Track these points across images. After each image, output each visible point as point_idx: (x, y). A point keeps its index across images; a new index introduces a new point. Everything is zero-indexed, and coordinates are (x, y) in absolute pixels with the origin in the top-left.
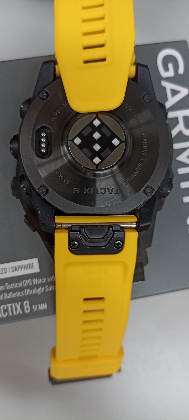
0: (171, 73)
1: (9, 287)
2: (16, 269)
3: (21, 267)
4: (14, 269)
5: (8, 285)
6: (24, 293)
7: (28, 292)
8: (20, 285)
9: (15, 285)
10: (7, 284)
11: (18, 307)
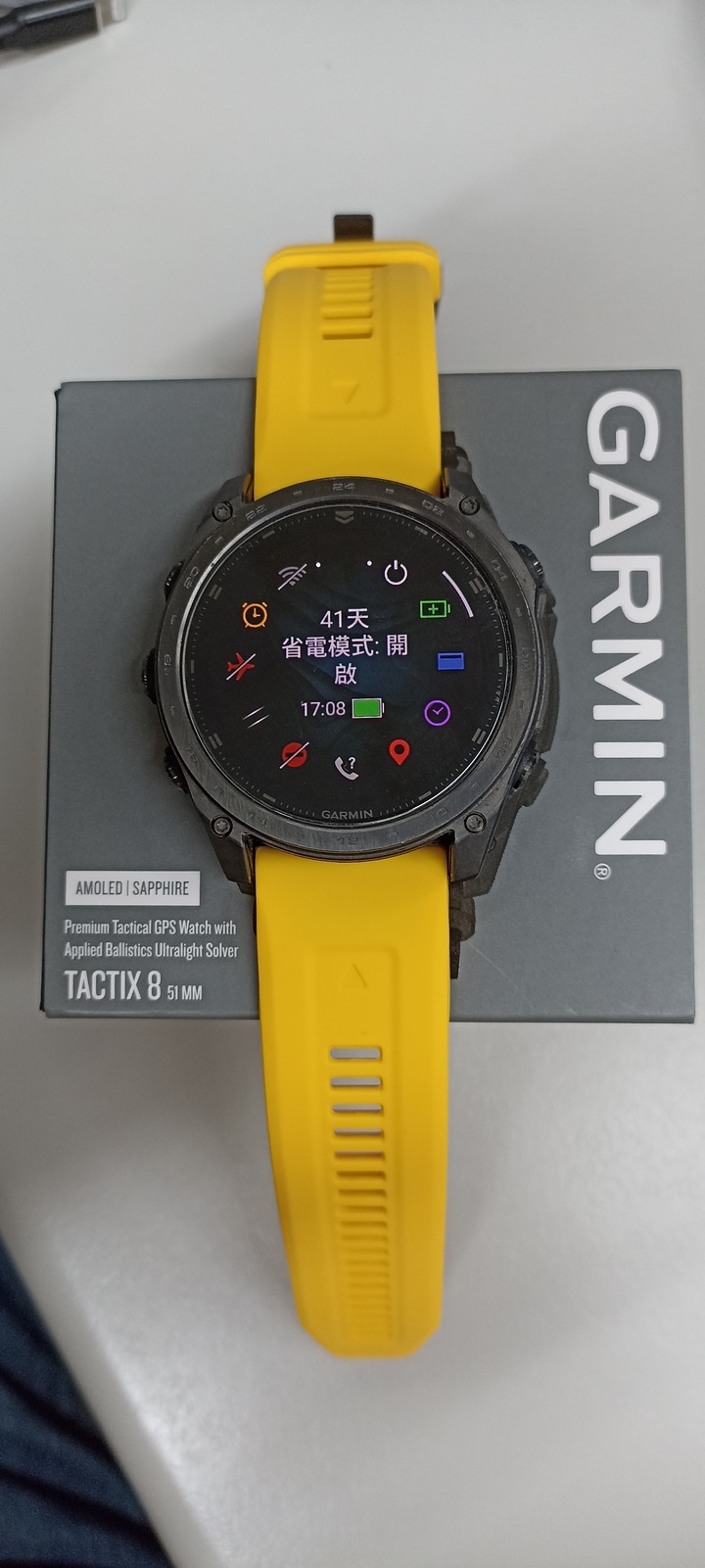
0: (620, 456)
1: (121, 930)
2: (144, 889)
3: (157, 886)
4: (140, 887)
5: (118, 923)
6: (153, 951)
7: (163, 950)
8: (147, 930)
9: (134, 928)
10: (116, 921)
11: (134, 983)
